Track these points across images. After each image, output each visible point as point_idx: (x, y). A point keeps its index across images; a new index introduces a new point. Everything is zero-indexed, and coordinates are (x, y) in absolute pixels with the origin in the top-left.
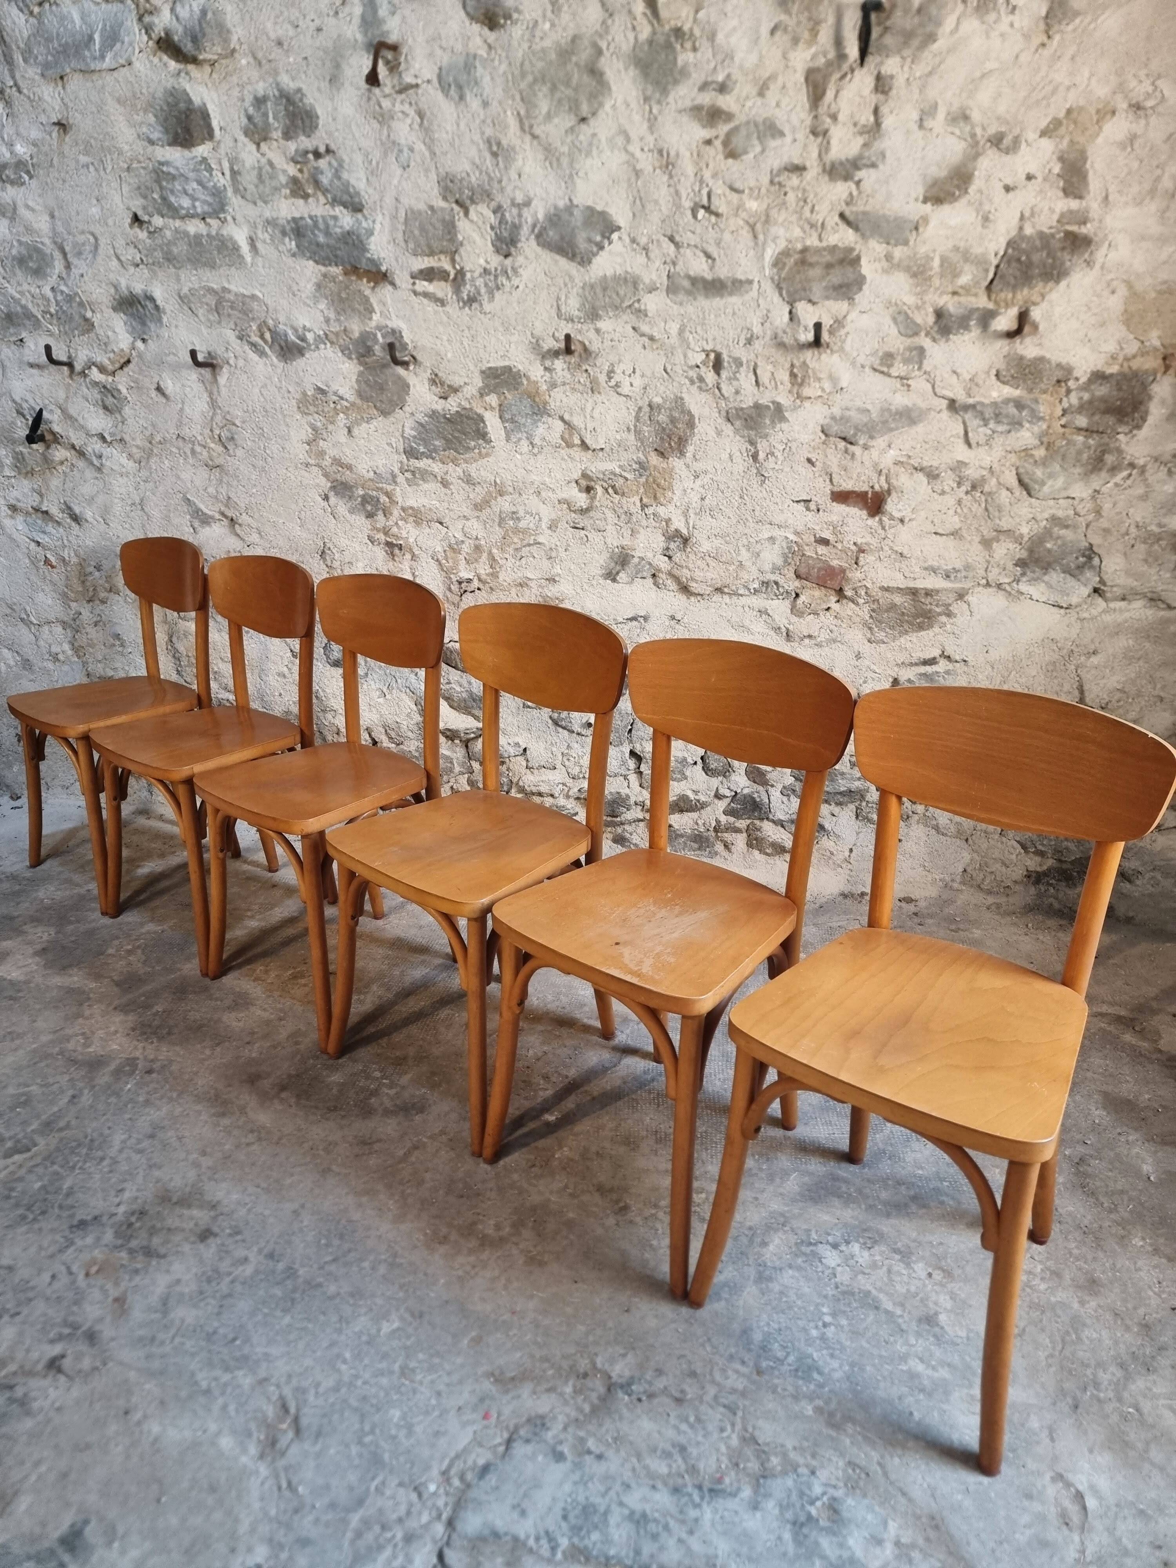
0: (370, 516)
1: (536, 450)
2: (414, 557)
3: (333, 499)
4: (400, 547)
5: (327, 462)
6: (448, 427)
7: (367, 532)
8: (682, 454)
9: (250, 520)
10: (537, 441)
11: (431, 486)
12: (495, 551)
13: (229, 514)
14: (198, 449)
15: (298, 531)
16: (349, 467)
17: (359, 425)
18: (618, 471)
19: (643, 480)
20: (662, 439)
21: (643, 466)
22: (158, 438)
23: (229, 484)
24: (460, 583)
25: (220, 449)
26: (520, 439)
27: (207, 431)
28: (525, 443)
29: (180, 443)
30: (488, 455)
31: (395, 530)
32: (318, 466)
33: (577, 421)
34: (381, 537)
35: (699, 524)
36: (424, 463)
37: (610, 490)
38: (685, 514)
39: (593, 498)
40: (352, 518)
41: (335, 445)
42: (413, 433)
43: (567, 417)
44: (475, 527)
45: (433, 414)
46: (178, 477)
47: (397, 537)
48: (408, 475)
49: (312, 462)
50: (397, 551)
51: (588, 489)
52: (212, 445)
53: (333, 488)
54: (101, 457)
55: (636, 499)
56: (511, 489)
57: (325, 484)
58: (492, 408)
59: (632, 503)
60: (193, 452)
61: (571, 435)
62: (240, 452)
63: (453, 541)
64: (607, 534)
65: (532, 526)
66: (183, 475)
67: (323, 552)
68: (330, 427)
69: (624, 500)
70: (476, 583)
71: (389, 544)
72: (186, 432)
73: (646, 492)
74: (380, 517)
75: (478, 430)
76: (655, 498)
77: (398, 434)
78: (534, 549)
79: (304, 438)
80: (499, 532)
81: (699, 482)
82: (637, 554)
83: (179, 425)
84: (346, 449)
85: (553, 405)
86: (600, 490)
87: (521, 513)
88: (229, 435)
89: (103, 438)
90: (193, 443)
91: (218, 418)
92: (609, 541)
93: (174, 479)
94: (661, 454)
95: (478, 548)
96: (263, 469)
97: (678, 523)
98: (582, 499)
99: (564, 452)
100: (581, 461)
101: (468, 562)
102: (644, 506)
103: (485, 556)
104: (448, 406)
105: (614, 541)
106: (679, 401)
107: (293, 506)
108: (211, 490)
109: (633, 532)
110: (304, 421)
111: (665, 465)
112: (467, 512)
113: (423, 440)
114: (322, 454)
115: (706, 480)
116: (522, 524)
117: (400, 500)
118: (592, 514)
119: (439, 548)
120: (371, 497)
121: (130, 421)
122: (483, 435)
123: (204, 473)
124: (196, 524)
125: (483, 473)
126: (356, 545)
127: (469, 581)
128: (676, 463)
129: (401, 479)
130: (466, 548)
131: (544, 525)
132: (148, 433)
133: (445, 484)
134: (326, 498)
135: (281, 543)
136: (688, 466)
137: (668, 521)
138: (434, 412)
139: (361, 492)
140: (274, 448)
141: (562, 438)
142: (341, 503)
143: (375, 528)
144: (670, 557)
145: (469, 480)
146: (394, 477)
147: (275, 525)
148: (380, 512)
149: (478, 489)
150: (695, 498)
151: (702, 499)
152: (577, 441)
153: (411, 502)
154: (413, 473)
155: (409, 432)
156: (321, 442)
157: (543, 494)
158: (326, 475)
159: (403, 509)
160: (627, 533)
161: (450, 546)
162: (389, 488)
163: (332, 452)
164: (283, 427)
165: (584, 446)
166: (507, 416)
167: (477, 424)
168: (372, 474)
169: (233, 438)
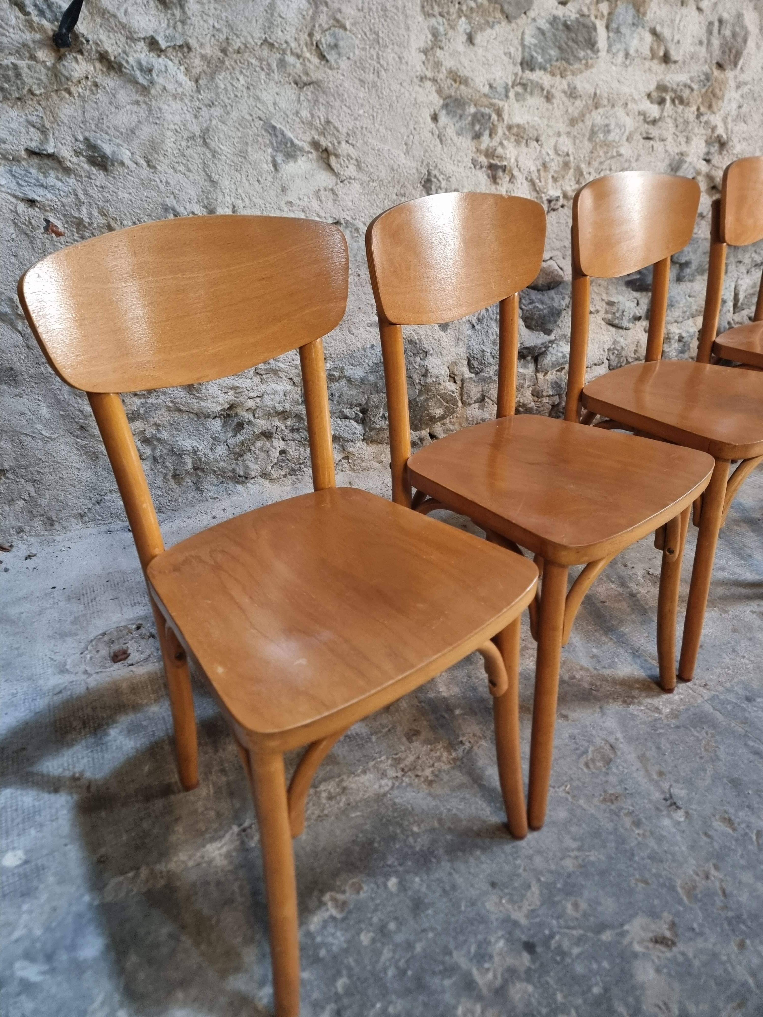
0: (477, 136)
1: (628, 62)
2: (512, 178)
3: (443, 119)
4: (504, 169)
5: (441, 76)
6: (562, 35)
7: (471, 155)
8: (736, 65)
9: (350, 150)
10: (632, 52)
11: (535, 101)
12: (583, 166)
13: (324, 143)
14: (290, 59)
15: (402, 159)
16: (464, 81)
17: (482, 29)
18: (689, 82)
19: (703, 91)
20: (724, 52)
21: (708, 77)
22: (237, 44)
23: (328, 105)
24: (549, 201)
25: (316, 60)
26: (618, 51)
27: (304, 37)
28: (621, 54)
29: (265, 52)
30: (592, 66)
31: (500, 150)
32: (434, 80)
33: (666, 32)
34: (482, 159)
35: (736, 129)
36: (537, 76)
37: (677, 102)
38: (725, 121)
39: (662, 110)
40: (458, 140)
41: (455, 54)
42: (534, 41)
43: (658, 29)
44: (566, 144)
45: (554, 21)
46: (258, 99)
47: (500, 157)
48: (519, 89)
49: (429, 74)
50: (500, 173)
51: (661, 102)
52: (308, 55)
53: (445, 106)
54: (150, 71)
55: (694, 108)
56: (605, 102)
57: (437, 102)
58: (603, 16)
59: (690, 113)
60: (282, 63)
61: (659, 46)
62: (344, 64)
63: (547, 159)
64: (667, 143)
65: (617, 139)
66: (265, 96)
67: (428, 181)
68: (451, 33)
69: (687, 110)
70: (561, 201)
71: (491, 167)
72: (278, 36)
73: (702, 103)
74: (485, 137)
75: (590, 39)
76: (710, 107)
77: (516, 42)
78: (613, 162)
79: (422, 45)
80: (587, 146)
81: (740, 92)
82: (689, 159)
83: (270, 25)
84: (463, 59)
85: (650, 15)
86: (668, 102)
87: (612, 126)
88: (331, 41)
89: (153, 44)
90: (284, 53)
91: (323, 19)
92: (669, 148)
93: (251, 102)
94: (720, 66)
95: (566, 165)
96: (374, 85)
97: (720, 131)
98: (654, 110)
99: (648, 64)
100: (656, 74)
101: (555, 179)
102: (699, 115)
103: (572, 171)
104: (568, 13)
105: (673, 149)
106: (739, 16)
107: (403, 130)
108: (305, 113)
109: (688, 140)
110: (425, 25)
111: (722, 76)
112: (562, 127)
113: (543, 49)
114: (438, 65)
115: (745, 89)
116: (611, 137)
117: (506, 116)
118: (660, 123)
119: (533, 168)
120: (483, 115)
121: (195, 20)
122: (591, 44)
123: (290, 92)
124: (280, 158)
125: (587, 86)
126: (461, 170)
127: (557, 199)
128: (730, 74)
129: (512, 94)
130: (554, 166)
131: (625, 138)
132: (222, 37)
133: (549, 98)
134: (435, 118)
135: (383, 174)
136: (735, 77)
137: (714, 129)
138: (555, 18)
139: (472, 110)
140: (390, 56)
141: (652, 50)
142: (451, 124)
143: (478, 150)
144: (708, 161)
145: (572, 94)
146: (507, 91)
147: (379, 153)
148: (487, 133)
149: (578, 103)
150: (734, 105)
151: (740, 107)
152: (661, 54)
153: (518, 119)
154: (524, 86)
155: (529, 40)
156: (439, 52)
157: (630, 106)
158: (439, 92)
159: (509, 128)
160: (683, 140)
161: (544, 165)
162: (500, 103)
163: (449, 63)
164: (403, 31)
165: (666, 59)
166: (614, 25)
167: (589, 33)
168: (486, 89)
169: (336, 46)
